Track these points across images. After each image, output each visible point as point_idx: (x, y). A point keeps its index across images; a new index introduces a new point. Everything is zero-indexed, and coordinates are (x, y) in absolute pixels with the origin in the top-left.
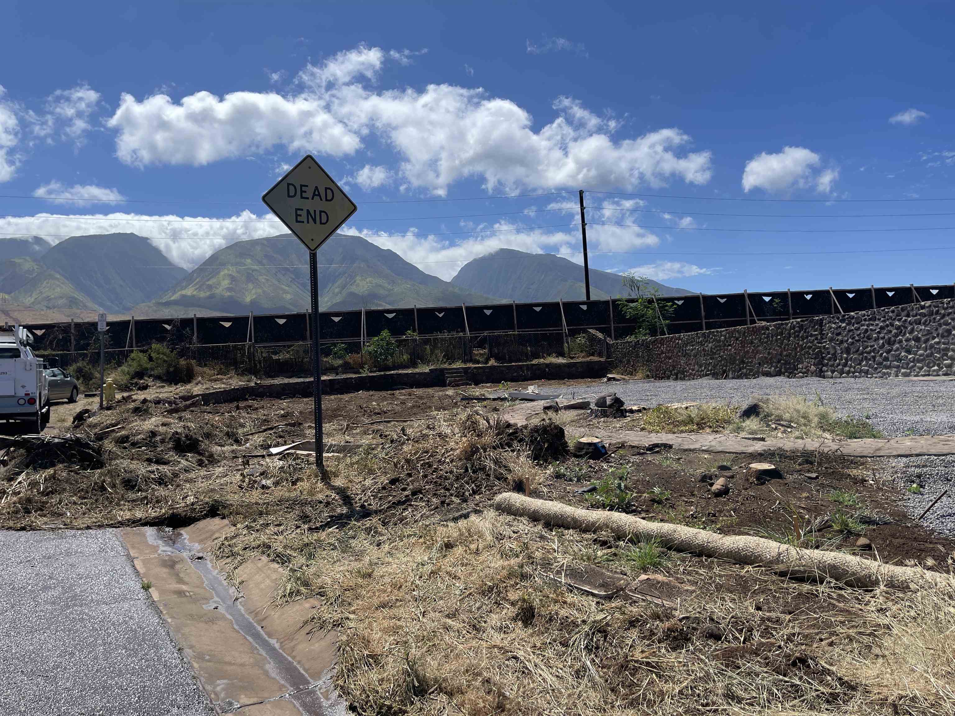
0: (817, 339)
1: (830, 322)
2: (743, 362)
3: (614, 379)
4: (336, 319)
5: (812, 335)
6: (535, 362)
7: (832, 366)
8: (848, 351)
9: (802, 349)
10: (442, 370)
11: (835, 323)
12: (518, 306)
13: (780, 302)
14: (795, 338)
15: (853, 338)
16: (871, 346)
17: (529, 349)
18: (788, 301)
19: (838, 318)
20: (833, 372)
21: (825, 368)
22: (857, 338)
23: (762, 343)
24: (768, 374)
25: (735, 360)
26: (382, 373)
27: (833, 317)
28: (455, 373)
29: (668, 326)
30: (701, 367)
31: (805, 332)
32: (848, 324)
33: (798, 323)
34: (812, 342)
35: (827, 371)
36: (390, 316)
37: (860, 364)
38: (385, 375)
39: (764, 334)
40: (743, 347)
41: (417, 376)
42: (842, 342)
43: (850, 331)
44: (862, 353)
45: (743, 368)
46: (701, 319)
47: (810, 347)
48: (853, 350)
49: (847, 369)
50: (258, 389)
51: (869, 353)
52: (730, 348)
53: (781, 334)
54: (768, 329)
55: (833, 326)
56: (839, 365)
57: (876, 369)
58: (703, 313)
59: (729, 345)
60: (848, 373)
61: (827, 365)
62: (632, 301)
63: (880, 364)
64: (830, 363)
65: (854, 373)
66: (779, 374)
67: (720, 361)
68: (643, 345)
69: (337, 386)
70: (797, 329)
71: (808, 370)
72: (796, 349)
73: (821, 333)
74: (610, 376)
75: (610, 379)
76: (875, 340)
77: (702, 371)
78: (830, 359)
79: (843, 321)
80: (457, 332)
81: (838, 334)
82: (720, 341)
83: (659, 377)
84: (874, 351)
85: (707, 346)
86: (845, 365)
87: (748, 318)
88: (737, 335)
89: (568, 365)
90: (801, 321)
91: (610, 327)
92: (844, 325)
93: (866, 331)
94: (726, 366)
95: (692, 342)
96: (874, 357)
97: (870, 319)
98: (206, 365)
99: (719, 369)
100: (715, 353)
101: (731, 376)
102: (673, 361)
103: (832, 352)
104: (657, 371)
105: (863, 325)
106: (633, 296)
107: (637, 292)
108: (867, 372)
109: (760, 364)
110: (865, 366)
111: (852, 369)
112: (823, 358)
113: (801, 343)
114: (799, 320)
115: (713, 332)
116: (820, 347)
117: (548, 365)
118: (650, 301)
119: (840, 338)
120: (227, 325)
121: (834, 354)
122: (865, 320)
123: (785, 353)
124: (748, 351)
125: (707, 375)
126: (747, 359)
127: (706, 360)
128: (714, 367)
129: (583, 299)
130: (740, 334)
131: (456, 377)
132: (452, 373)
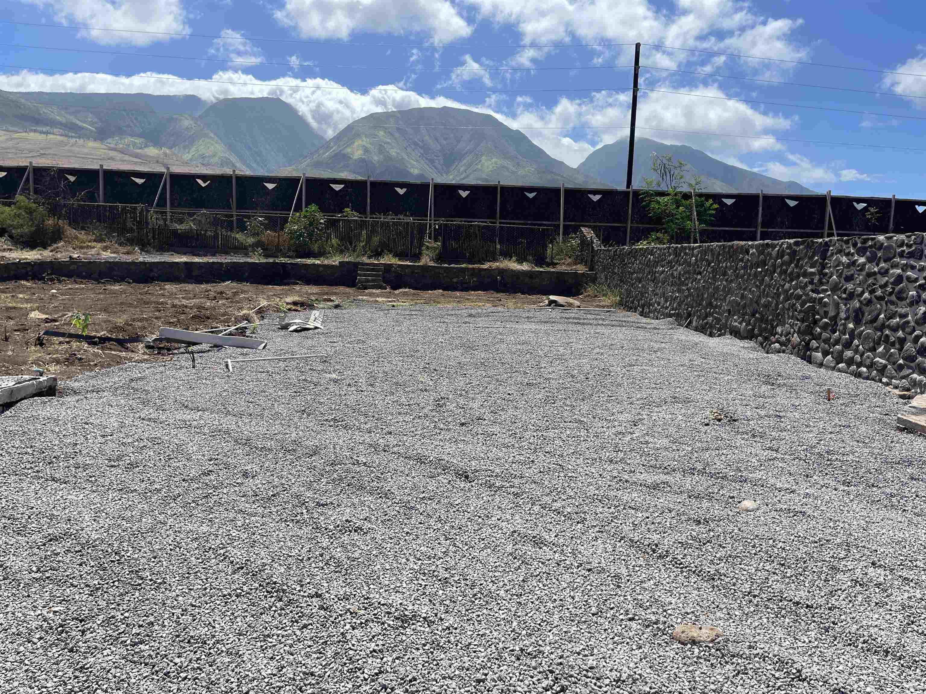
0: (811, 282)
1: (840, 251)
2: (710, 304)
4: (270, 186)
5: (805, 274)
7: (826, 341)
8: (858, 319)
9: (787, 299)
10: (356, 265)
11: (848, 254)
12: (503, 188)
13: (876, 213)
14: (780, 274)
15: (872, 292)
16: (902, 316)
17: (498, 246)
18: (890, 212)
19: (855, 245)
20: (825, 353)
21: (814, 344)
22: (879, 293)
23: (737, 276)
24: (736, 333)
25: (702, 300)
27: (847, 242)
28: (373, 270)
29: (702, 233)
30: (666, 301)
31: (797, 266)
32: (870, 260)
33: (790, 246)
34: (803, 288)
35: (816, 349)
36: (338, 187)
37: (873, 349)
39: (742, 260)
40: (714, 278)
41: (320, 269)
42: (851, 296)
43: (870, 275)
44: (882, 327)
45: (711, 314)
46: (756, 227)
47: (799, 297)
48: (868, 317)
49: (849, 353)
51: (895, 329)
52: (699, 277)
53: (764, 263)
54: (747, 252)
55: (844, 259)
56: (837, 342)
57: (901, 368)
58: (760, 219)
59: (700, 273)
60: (850, 362)
61: (817, 338)
63: (911, 359)
64: (825, 335)
65: (859, 365)
66: (750, 336)
67: (687, 297)
68: (619, 257)
70: (786, 258)
71: (789, 340)
72: (778, 295)
73: (822, 274)
74: (552, 297)
75: (551, 302)
76: (911, 304)
77: (667, 308)
78: (825, 327)
79: (861, 252)
80: (405, 215)
81: (849, 279)
82: (689, 264)
83: (626, 306)
84: (903, 326)
85: (676, 270)
86: (848, 345)
87: (826, 231)
88: (710, 258)
89: (530, 275)
90: (796, 244)
91: (626, 228)
92: (862, 260)
93: (899, 279)
94: (692, 308)
95: (662, 260)
96: (902, 341)
97: (911, 255)
98: (83, 228)
99: (683, 310)
100: (683, 283)
101: (694, 324)
102: (642, 286)
103: (832, 314)
104: (627, 297)
105: (893, 266)
108: (882, 370)
109: (729, 311)
110: (882, 356)
111: (858, 358)
112: (815, 322)
113: (787, 286)
114: (792, 241)
115: (685, 248)
116: (813, 300)
118: (686, 196)
119: (850, 286)
120: (140, 181)
121: (834, 319)
122: (901, 255)
123: (763, 301)
124: (718, 288)
125: (670, 316)
126: (716, 299)
127: (673, 292)
128: (679, 305)
129: (622, 187)
130: (713, 255)
131: (369, 275)
132: (368, 270)
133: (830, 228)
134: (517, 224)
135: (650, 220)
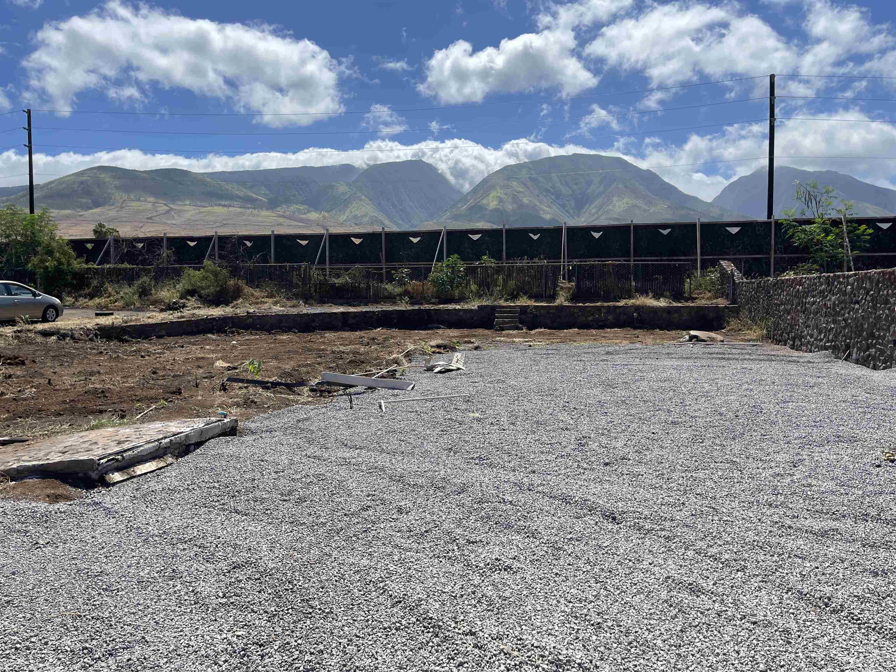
2: (872, 335)
3: (696, 337)
4: (415, 240)
6: (622, 303)
10: (493, 308)
12: (636, 227)
17: (633, 284)
25: (862, 330)
26: (416, 307)
28: (511, 312)
29: (858, 259)
30: (820, 333)
36: (475, 237)
38: (419, 310)
40: (874, 307)
41: (461, 313)
45: (874, 346)
50: (247, 319)
52: (857, 306)
59: (858, 302)
62: (809, 222)
67: (844, 328)
68: (763, 289)
69: (351, 321)
74: (693, 333)
75: (692, 338)
77: (821, 340)
80: (540, 259)
82: (845, 293)
85: (830, 300)
88: (868, 286)
89: (668, 310)
91: (769, 259)
94: (850, 340)
95: (813, 290)
98: (259, 286)
99: (841, 342)
100: (838, 314)
101: (854, 356)
102: (792, 318)
104: (775, 330)
106: (808, 215)
107: (815, 209)
115: (839, 277)
117: (637, 308)
118: (836, 223)
120: (304, 243)
124: (879, 317)
125: (826, 348)
126: (878, 330)
127: (828, 323)
128: (836, 336)
129: (763, 217)
130: (871, 283)
131: (506, 317)
132: (504, 312)
134: (651, 260)
135: (796, 250)
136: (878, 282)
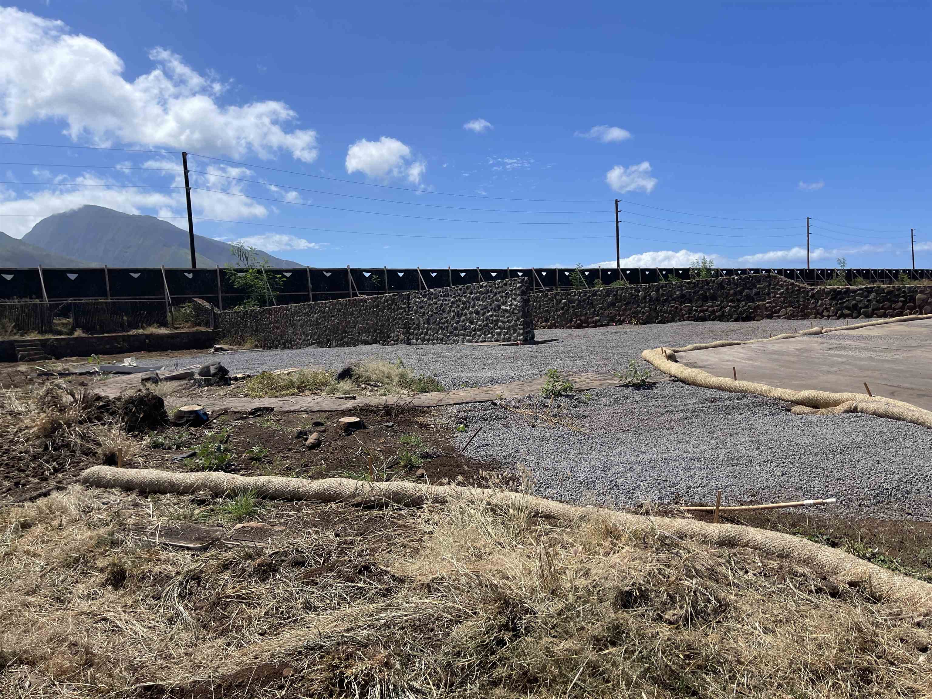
0: (405, 311)
1: (415, 297)
2: (345, 332)
3: (222, 349)
5: (401, 308)
6: (133, 332)
7: (417, 334)
8: (428, 322)
9: (394, 320)
10: (12, 343)
11: (419, 298)
12: (111, 271)
13: (377, 278)
14: (388, 310)
15: (432, 311)
16: (446, 318)
17: (125, 318)
18: (384, 277)
19: (421, 294)
20: (417, 340)
21: (411, 337)
22: (435, 311)
23: (361, 314)
24: (366, 343)
25: (338, 330)
27: (417, 293)
28: (29, 346)
29: (277, 297)
30: (307, 336)
31: (396, 305)
32: (429, 299)
33: (390, 297)
34: (401, 314)
35: (413, 339)
37: (437, 333)
39: (363, 306)
42: (424, 314)
43: (430, 305)
44: (439, 324)
45: (345, 337)
46: (308, 291)
47: (400, 319)
48: (432, 321)
49: (428, 337)
51: (443, 323)
52: (333, 318)
53: (377, 306)
54: (366, 302)
55: (418, 300)
56: (421, 334)
57: (449, 337)
58: (310, 286)
59: (333, 316)
60: (428, 340)
61: (412, 334)
62: (241, 271)
63: (452, 332)
64: (415, 332)
65: (432, 340)
66: (375, 342)
67: (325, 331)
68: (251, 315)
70: (389, 302)
71: (398, 338)
72: (388, 319)
73: (408, 307)
74: (218, 346)
75: (217, 350)
76: (448, 313)
77: (308, 340)
78: (415, 329)
79: (425, 296)
80: (31, 298)
81: (421, 308)
82: (324, 312)
83: (268, 347)
84: (447, 322)
85: (313, 317)
86: (426, 334)
87: (351, 292)
88: (340, 307)
91: (218, 297)
92: (425, 300)
93: (442, 305)
94: (330, 336)
95: (299, 313)
96: (447, 327)
97: (445, 296)
99: (323, 339)
100: (320, 324)
101: (334, 344)
102: (281, 331)
103: (417, 323)
104: (265, 340)
105: (439, 300)
106: (242, 266)
107: (246, 262)
108: (442, 340)
109: (359, 333)
110: (441, 334)
111: (431, 337)
112: (410, 328)
113: (393, 314)
114: (391, 294)
115: (319, 304)
116: (407, 319)
117: (147, 336)
118: (259, 272)
119: (422, 310)
121: (418, 325)
122: (441, 296)
123: (380, 324)
124: (349, 322)
125: (313, 344)
126: (348, 328)
127: (312, 330)
128: (319, 336)
130: (342, 306)
131: (29, 350)
132: (25, 346)
133: (353, 289)
136: (346, 305)
